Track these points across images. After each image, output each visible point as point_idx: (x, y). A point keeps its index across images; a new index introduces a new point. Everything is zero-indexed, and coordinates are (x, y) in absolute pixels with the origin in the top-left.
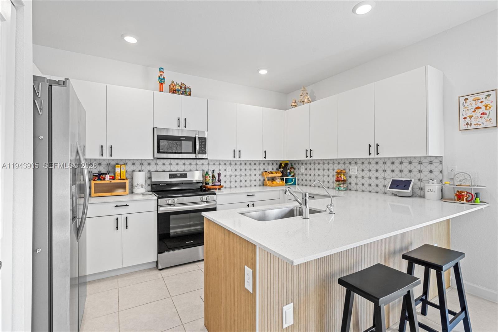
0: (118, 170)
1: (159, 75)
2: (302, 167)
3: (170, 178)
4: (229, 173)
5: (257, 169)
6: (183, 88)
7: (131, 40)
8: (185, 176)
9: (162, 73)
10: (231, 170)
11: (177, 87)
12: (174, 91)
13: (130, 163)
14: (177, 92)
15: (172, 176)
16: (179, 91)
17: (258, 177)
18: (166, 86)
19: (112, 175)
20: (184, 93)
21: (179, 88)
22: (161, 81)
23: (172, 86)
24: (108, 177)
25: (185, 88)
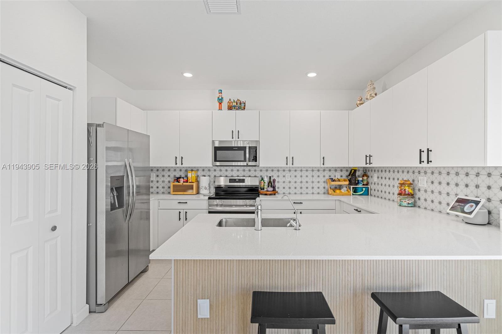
0: (190, 175)
1: (218, 96)
2: (374, 174)
3: (230, 182)
4: (288, 179)
5: (321, 176)
6: (238, 104)
7: (188, 75)
8: (243, 181)
9: (220, 94)
10: (290, 176)
11: (233, 104)
12: (230, 108)
13: (201, 169)
14: (233, 108)
15: (231, 181)
16: (234, 106)
17: (322, 185)
18: (225, 105)
19: (186, 179)
20: (239, 108)
21: (235, 104)
22: (220, 101)
23: (229, 104)
24: (182, 180)
25: (240, 104)
